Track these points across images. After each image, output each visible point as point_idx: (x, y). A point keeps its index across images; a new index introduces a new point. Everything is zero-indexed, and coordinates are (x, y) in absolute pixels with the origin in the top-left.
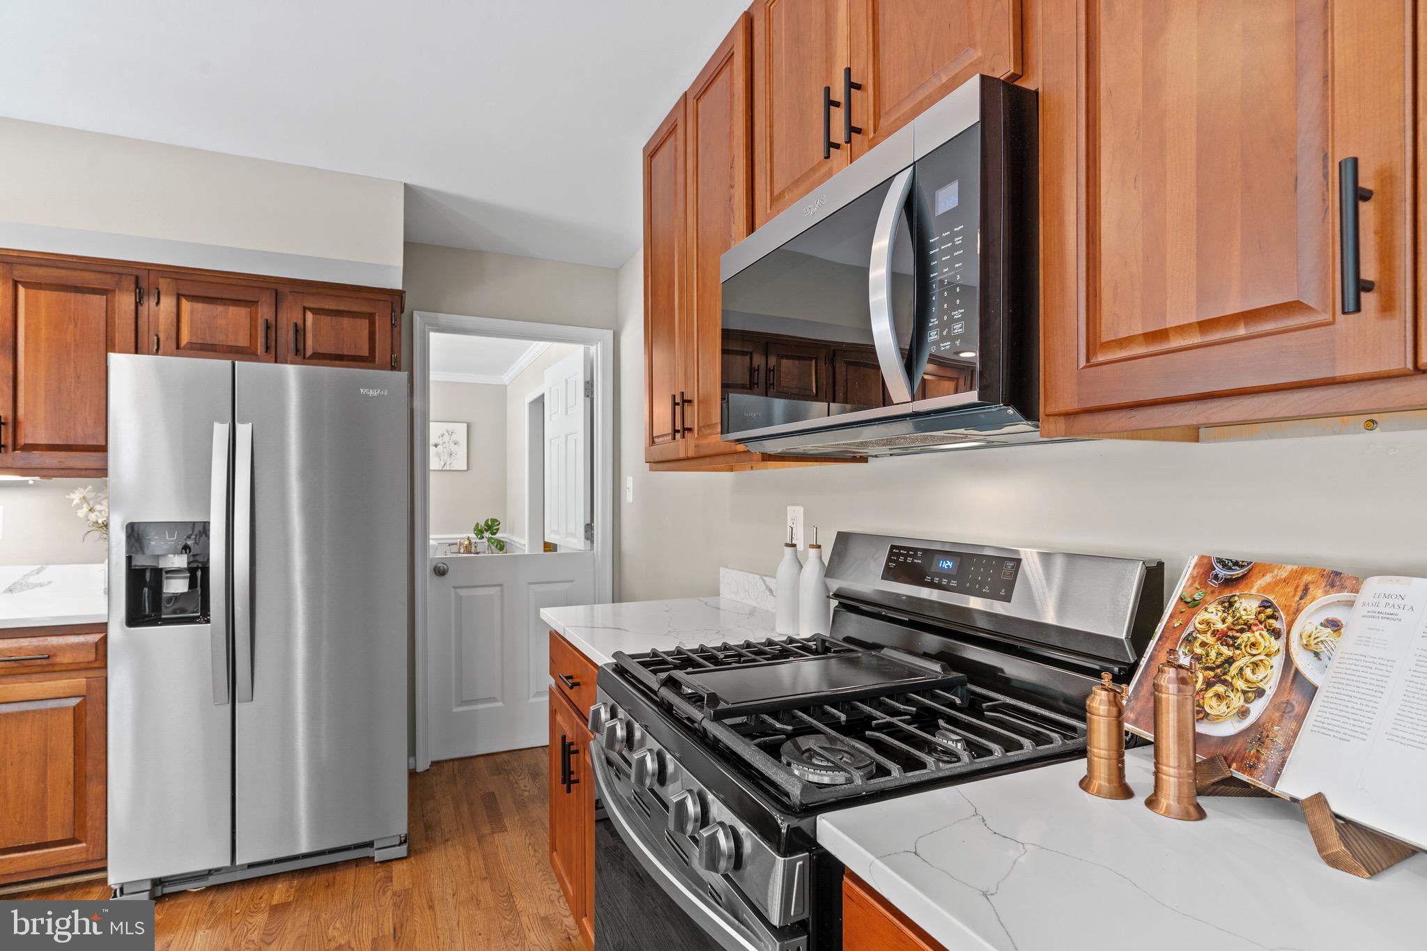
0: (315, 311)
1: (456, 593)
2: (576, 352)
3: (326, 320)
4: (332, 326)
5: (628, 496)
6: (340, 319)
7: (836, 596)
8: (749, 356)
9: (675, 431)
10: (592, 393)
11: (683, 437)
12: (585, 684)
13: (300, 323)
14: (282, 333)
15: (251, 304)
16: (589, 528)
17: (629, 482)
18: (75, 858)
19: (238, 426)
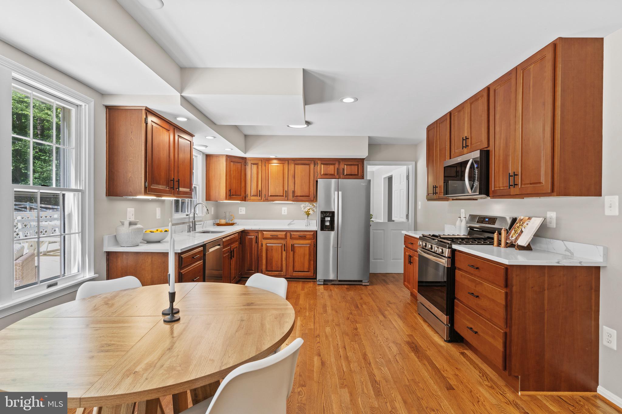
0: (347, 165)
1: (373, 231)
2: (404, 168)
3: (349, 167)
5: (419, 207)
6: (352, 166)
7: (469, 227)
8: (455, 168)
9: (434, 193)
10: (409, 178)
11: (436, 194)
12: (415, 244)
13: (344, 168)
14: (340, 170)
15: (334, 164)
16: (407, 216)
17: (419, 204)
18: (308, 275)
19: (339, 192)
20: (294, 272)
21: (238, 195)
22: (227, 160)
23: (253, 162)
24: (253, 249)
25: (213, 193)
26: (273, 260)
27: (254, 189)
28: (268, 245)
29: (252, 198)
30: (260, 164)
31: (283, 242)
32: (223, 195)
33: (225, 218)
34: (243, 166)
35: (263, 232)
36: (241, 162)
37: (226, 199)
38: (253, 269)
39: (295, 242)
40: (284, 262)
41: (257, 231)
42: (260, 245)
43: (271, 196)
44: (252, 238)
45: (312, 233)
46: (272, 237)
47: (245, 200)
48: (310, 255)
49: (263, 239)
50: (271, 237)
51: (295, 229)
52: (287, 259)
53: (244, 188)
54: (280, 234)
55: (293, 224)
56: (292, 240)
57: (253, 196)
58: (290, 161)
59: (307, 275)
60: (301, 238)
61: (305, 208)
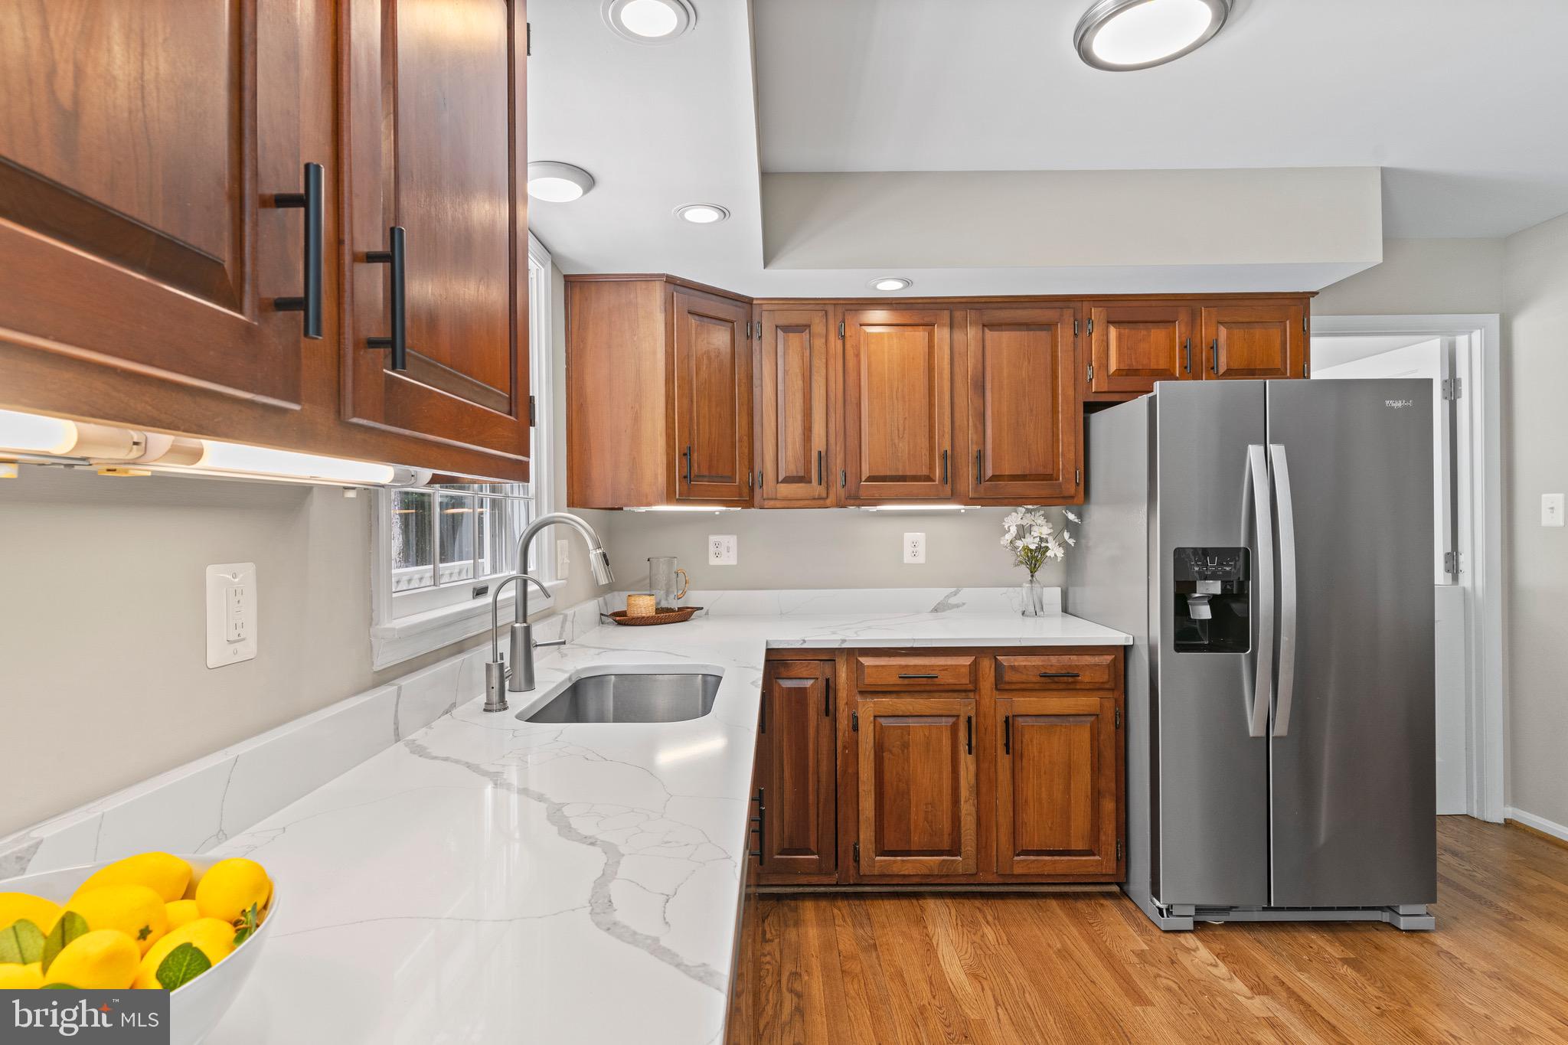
0: (1228, 325)
4: (1245, 340)
5: (1554, 517)
6: (1253, 329)
13: (1214, 338)
14: (1198, 349)
16: (1450, 559)
18: (1091, 870)
19: (1272, 447)
20: (1018, 855)
21: (723, 478)
22: (669, 304)
23: (782, 322)
24: (811, 746)
25: (603, 472)
26: (914, 799)
27: (790, 447)
28: (883, 721)
29: (785, 490)
30: (818, 327)
31: (964, 707)
32: (656, 475)
33: (649, 585)
34: (740, 339)
35: (860, 659)
36: (732, 319)
37: (670, 497)
38: (813, 846)
39: (1025, 703)
40: (967, 809)
41: (829, 656)
42: (843, 723)
43: (870, 479)
44: (805, 688)
45: (1108, 658)
46: (906, 681)
47: (748, 502)
48: (1096, 769)
49: (861, 693)
50: (900, 681)
51: (1020, 640)
52: (984, 790)
53: (746, 444)
54: (945, 668)
55: (957, 606)
56: (1006, 696)
57: (788, 480)
58: (958, 315)
59: (1083, 871)
60: (1054, 686)
61: (1023, 532)
